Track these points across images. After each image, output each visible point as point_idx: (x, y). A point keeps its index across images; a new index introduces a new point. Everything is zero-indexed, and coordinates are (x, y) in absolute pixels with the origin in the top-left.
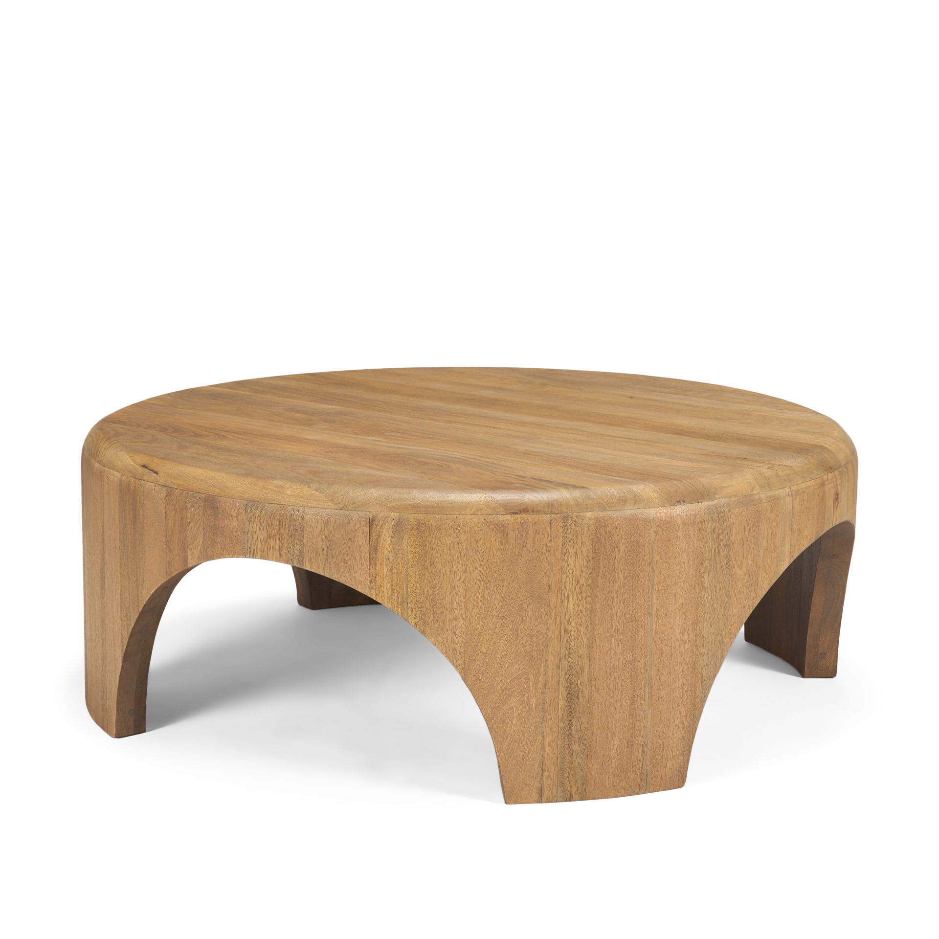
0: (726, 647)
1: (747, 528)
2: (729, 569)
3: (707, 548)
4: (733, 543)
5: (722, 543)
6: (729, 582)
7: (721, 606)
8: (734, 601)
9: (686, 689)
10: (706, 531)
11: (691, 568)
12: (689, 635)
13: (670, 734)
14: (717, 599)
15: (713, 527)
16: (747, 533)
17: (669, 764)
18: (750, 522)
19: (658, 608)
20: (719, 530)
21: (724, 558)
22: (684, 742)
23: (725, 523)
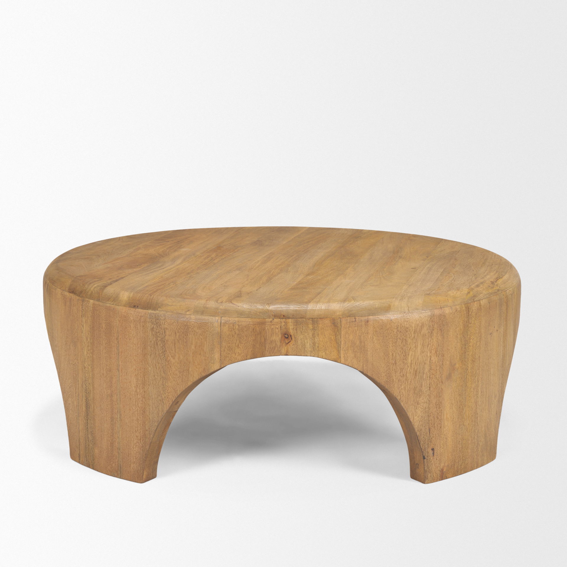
0: (165, 405)
1: (178, 334)
2: (165, 356)
3: (149, 339)
4: (167, 341)
5: (159, 339)
6: (166, 365)
7: (161, 379)
8: (170, 378)
9: (140, 422)
10: (148, 328)
11: (139, 349)
12: (140, 389)
13: (132, 447)
14: (157, 373)
15: (152, 327)
16: (177, 336)
17: (132, 465)
18: (180, 330)
19: (122, 367)
20: (156, 330)
21: (161, 349)
22: (140, 456)
23: (160, 326)
